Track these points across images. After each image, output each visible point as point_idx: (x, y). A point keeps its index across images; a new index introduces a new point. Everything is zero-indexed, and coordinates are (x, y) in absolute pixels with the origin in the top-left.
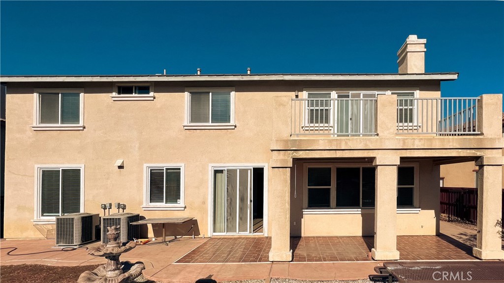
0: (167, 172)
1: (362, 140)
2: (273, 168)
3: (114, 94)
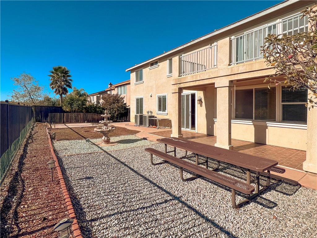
0: (163, 98)
1: (207, 73)
2: (173, 93)
3: (150, 67)
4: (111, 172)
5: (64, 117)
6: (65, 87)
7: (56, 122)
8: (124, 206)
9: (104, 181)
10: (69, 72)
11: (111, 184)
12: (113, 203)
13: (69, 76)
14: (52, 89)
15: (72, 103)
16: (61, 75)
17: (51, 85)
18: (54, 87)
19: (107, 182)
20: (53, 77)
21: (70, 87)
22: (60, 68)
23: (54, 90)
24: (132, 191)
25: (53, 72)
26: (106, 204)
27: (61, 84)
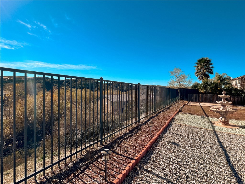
4: (199, 148)
5: (199, 98)
6: (207, 74)
7: (193, 101)
8: (178, 179)
9: (185, 151)
10: (210, 61)
11: (188, 157)
12: (171, 171)
13: (211, 64)
14: (197, 76)
15: (206, 86)
16: (204, 65)
17: (196, 73)
18: (198, 75)
19: (186, 154)
20: (197, 67)
21: (211, 73)
22: (203, 59)
23: (199, 77)
24: (201, 174)
25: (197, 64)
26: (166, 167)
27: (203, 71)
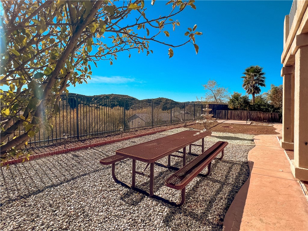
5: (228, 114)
6: (257, 86)
7: (221, 118)
10: (261, 70)
13: (262, 74)
14: (245, 89)
16: (252, 75)
17: (244, 86)
20: (246, 78)
21: (263, 85)
25: (245, 74)
27: (252, 83)
